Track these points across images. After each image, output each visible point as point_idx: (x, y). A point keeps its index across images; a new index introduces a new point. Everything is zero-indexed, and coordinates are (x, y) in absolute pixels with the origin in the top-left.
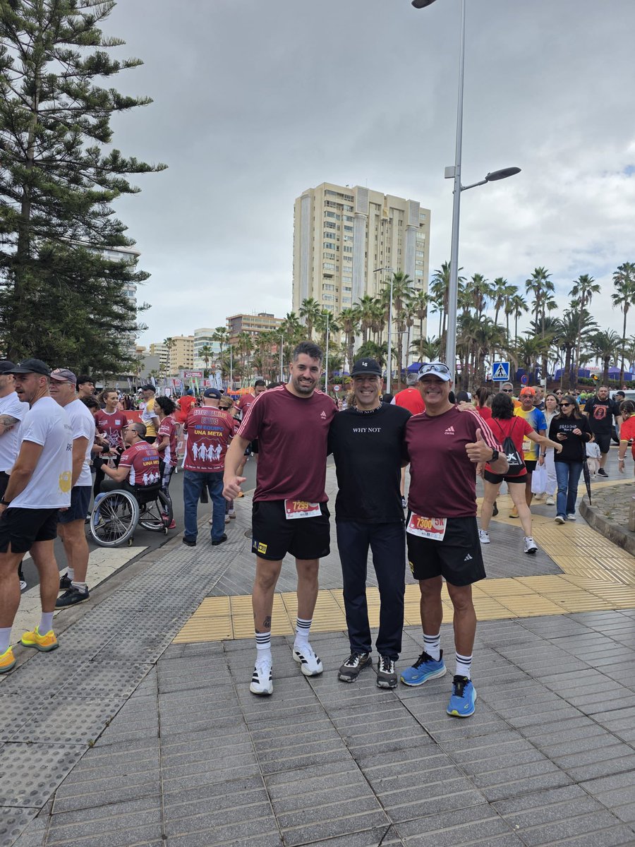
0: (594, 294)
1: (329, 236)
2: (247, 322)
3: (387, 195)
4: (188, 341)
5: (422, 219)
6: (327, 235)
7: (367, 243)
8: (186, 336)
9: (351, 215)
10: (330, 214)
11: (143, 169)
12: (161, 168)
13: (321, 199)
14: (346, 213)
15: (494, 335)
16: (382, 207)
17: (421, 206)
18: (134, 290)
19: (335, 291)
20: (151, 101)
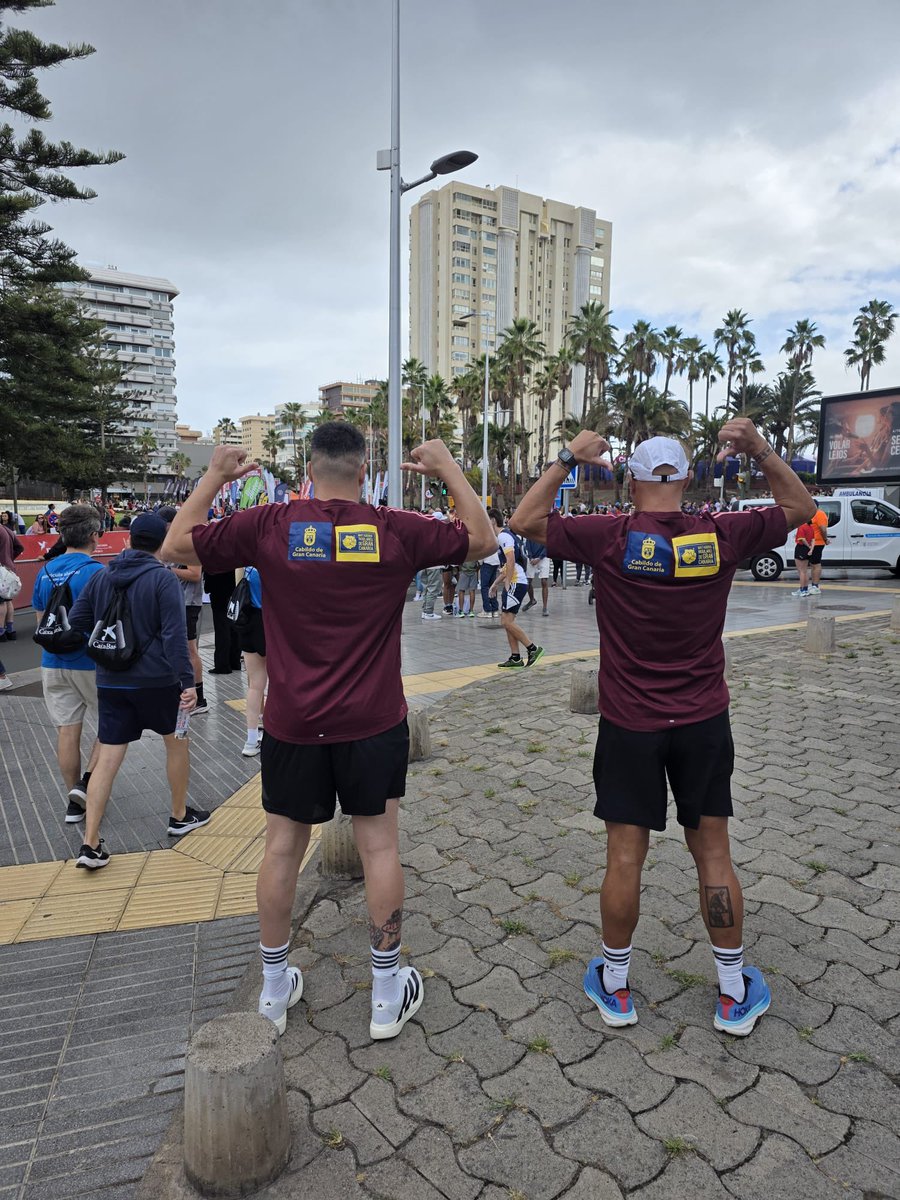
0: (816, 349)
1: (460, 263)
2: (350, 393)
3: (548, 200)
4: (268, 422)
5: (599, 235)
6: (458, 262)
7: (517, 274)
8: (264, 414)
9: (494, 230)
10: (462, 230)
11: (84, 160)
12: (115, 158)
13: (447, 206)
14: (486, 227)
15: (656, 412)
16: (540, 219)
17: (597, 217)
18: (170, 346)
19: (471, 346)
20: (91, 50)
